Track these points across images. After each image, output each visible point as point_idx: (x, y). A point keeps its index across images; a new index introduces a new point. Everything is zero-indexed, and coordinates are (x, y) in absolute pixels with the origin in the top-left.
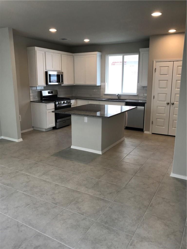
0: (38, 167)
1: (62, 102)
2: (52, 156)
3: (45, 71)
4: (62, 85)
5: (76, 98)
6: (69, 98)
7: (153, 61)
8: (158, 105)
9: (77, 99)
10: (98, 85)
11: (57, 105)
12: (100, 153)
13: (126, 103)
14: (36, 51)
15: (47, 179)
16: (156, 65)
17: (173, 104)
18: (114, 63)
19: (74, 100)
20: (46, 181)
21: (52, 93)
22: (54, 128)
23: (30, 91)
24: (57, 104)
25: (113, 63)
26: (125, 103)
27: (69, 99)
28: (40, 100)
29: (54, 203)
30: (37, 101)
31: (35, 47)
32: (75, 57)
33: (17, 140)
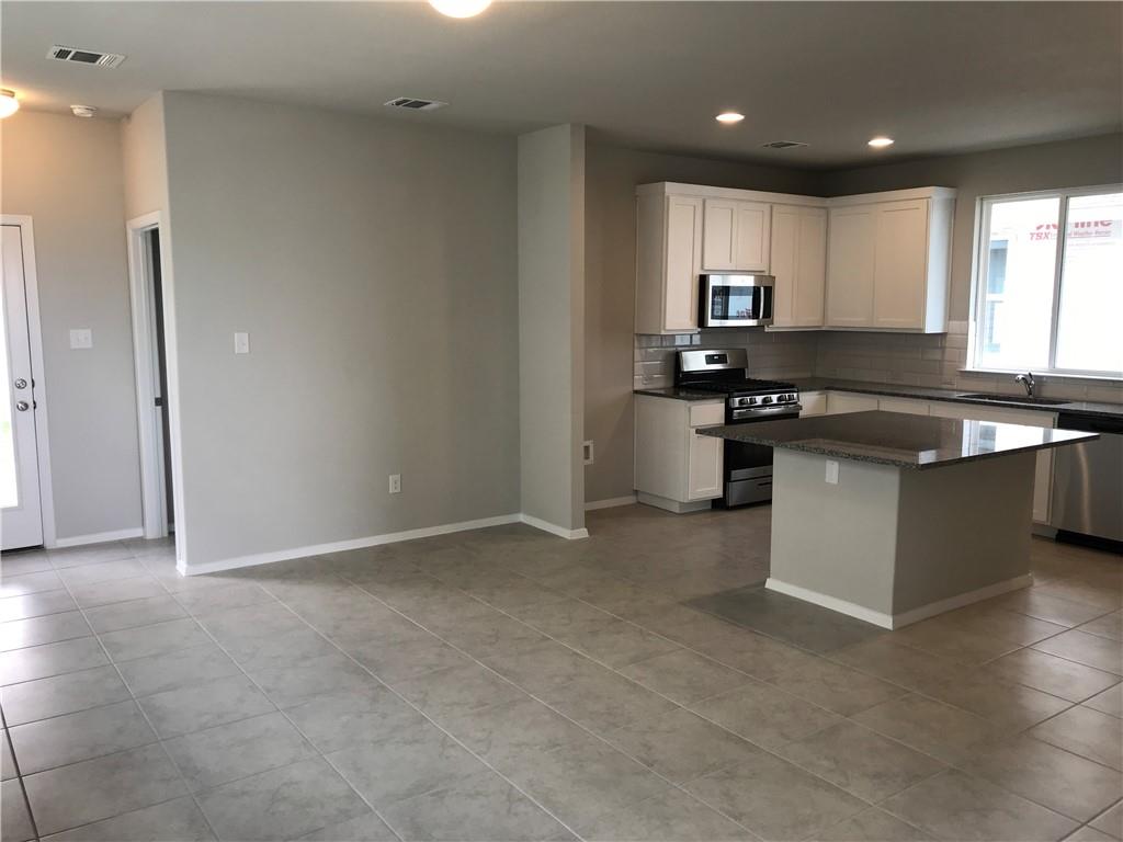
0: (619, 633)
1: (759, 399)
2: (682, 604)
3: (699, 272)
4: (766, 330)
5: (826, 385)
6: (791, 382)
9: (828, 388)
10: (928, 330)
11: (737, 409)
12: (885, 621)
13: (1061, 414)
14: (668, 199)
15: (640, 679)
18: (1043, 230)
19: (817, 393)
20: (635, 685)
21: (721, 359)
22: (718, 505)
23: (636, 351)
24: (737, 405)
25: (1038, 228)
26: (1056, 415)
27: (793, 386)
28: (672, 388)
29: (642, 759)
30: (662, 392)
31: (667, 183)
32: (833, 212)
33: (570, 531)
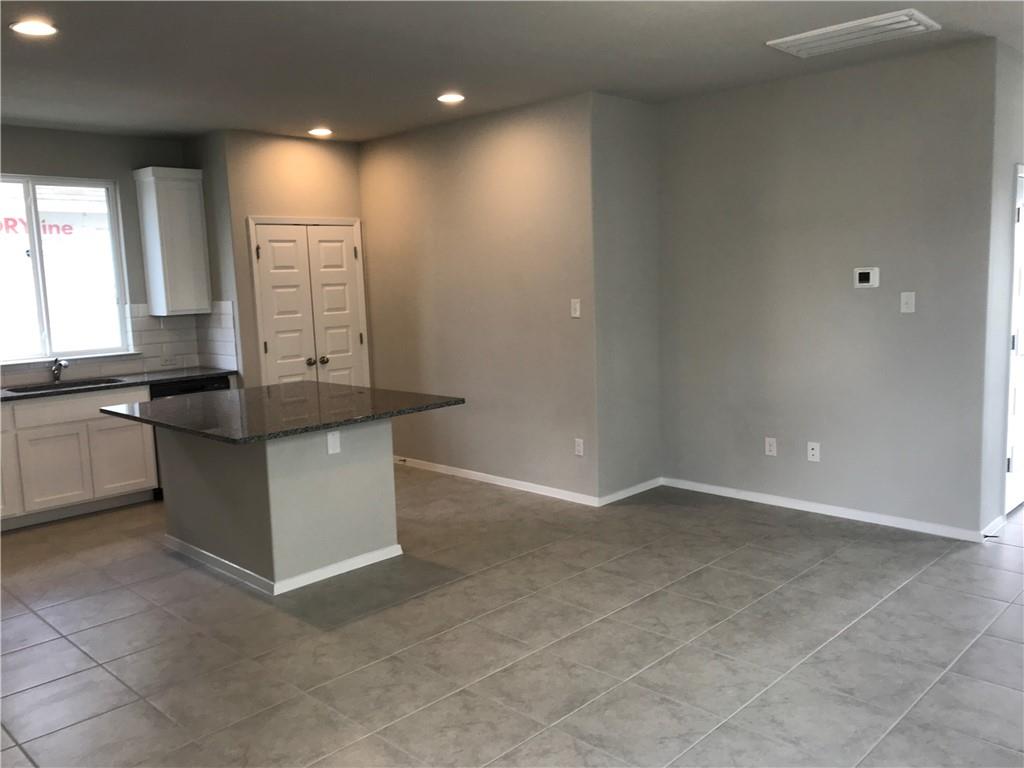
7: (247, 221)
13: (152, 386)
16: (259, 235)
17: (324, 362)
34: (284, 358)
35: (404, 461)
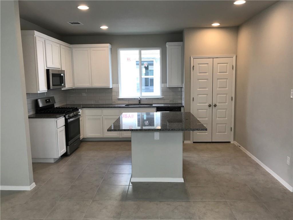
3: (46, 68)
4: (62, 89)
7: (190, 58)
8: (198, 109)
14: (35, 37)
16: (194, 62)
17: (215, 106)
21: (49, 101)
22: (65, 155)
26: (156, 108)
28: (35, 114)
30: (32, 116)
31: (35, 31)
33: (29, 187)
34: (199, 103)
35: (240, 146)
